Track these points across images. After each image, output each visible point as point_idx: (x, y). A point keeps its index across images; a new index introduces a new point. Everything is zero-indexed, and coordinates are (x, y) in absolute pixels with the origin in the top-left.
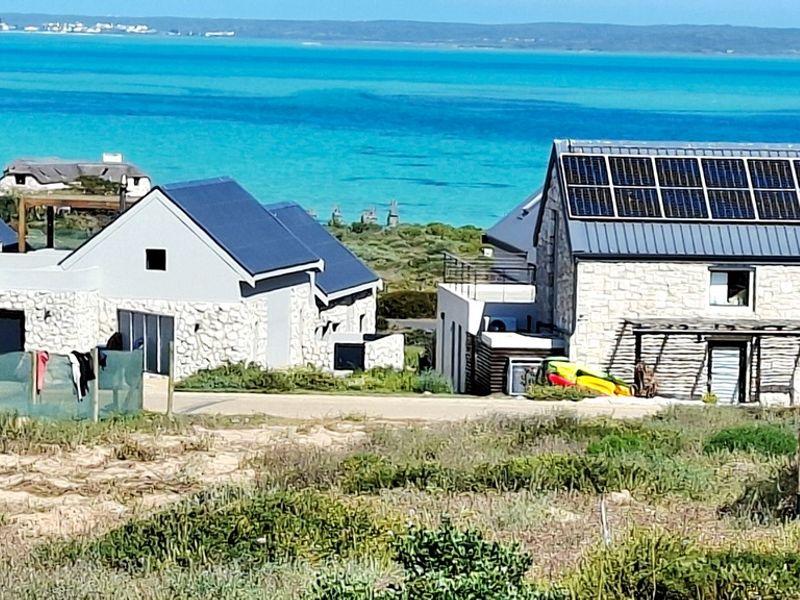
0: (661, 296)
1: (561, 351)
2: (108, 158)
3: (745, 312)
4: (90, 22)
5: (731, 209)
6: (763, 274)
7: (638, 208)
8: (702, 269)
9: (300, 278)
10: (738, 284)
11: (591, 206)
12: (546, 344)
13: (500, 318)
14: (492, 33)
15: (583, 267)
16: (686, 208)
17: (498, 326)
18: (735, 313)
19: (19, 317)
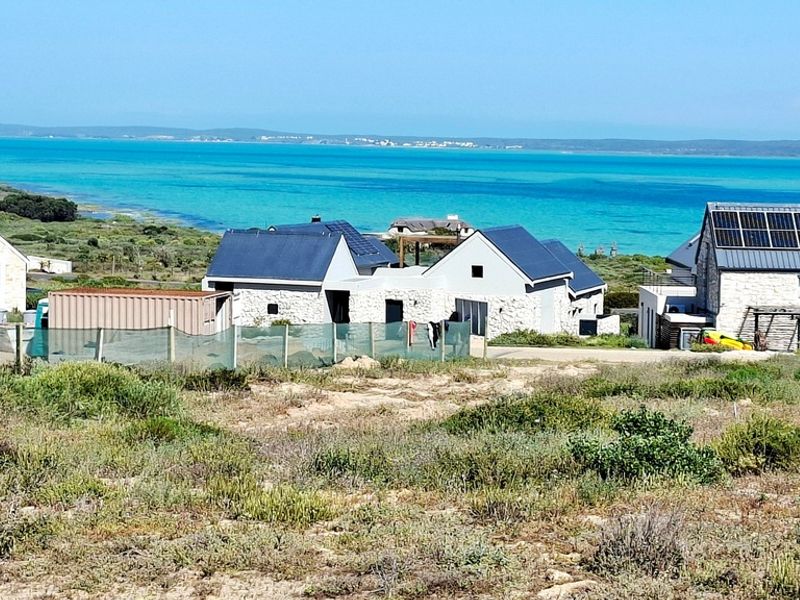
0: (770, 294)
1: (711, 324)
2: (451, 217)
4: (440, 140)
7: (757, 241)
8: (794, 277)
9: (560, 282)
11: (728, 240)
12: (702, 320)
13: (676, 305)
14: (671, 146)
15: (724, 276)
16: (784, 241)
17: (674, 310)
19: (400, 304)
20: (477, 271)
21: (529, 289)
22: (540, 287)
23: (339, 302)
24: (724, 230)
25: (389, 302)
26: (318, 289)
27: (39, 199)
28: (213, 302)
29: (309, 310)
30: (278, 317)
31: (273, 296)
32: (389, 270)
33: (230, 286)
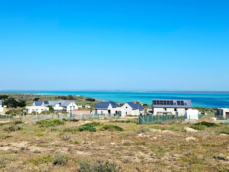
0: (160, 110)
1: (153, 114)
2: (139, 101)
3: (166, 111)
5: (165, 104)
6: (167, 109)
7: (158, 104)
8: (163, 108)
9: (138, 109)
10: (166, 109)
11: (155, 104)
12: (152, 113)
13: (150, 112)
14: (171, 92)
15: (154, 108)
16: (162, 104)
18: (165, 111)
19: (117, 111)
20: (127, 107)
21: (133, 110)
22: (134, 109)
23: (109, 111)
24: (155, 102)
25: (116, 111)
26: (107, 110)
27: (91, 99)
28: (90, 111)
29: (106, 112)
30: (102, 113)
31: (102, 110)
32: (118, 107)
33: (97, 109)
